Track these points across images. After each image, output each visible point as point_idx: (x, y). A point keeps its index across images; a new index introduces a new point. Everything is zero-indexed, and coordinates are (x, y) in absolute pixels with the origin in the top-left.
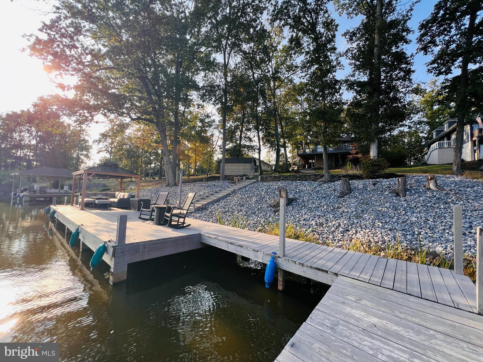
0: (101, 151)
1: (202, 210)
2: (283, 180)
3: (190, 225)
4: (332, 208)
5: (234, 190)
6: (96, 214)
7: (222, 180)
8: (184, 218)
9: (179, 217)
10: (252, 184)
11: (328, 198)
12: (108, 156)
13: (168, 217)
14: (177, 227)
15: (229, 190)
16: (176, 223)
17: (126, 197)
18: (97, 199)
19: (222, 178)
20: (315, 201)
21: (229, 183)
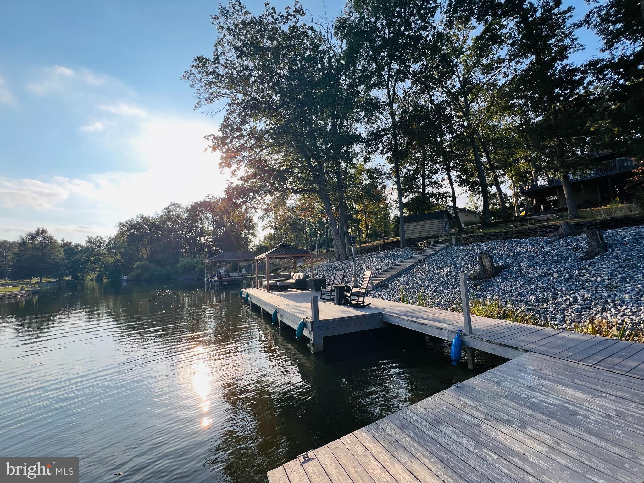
0: (266, 228)
1: (381, 288)
2: (490, 239)
3: (370, 304)
4: (567, 276)
5: (419, 260)
6: (281, 296)
7: (404, 247)
8: (364, 297)
9: (359, 297)
10: (443, 249)
11: (563, 262)
12: (272, 232)
13: (348, 297)
14: (357, 307)
15: (412, 261)
16: (356, 303)
17: (301, 277)
18: (278, 281)
19: (403, 244)
20: (539, 268)
21: (412, 250)
